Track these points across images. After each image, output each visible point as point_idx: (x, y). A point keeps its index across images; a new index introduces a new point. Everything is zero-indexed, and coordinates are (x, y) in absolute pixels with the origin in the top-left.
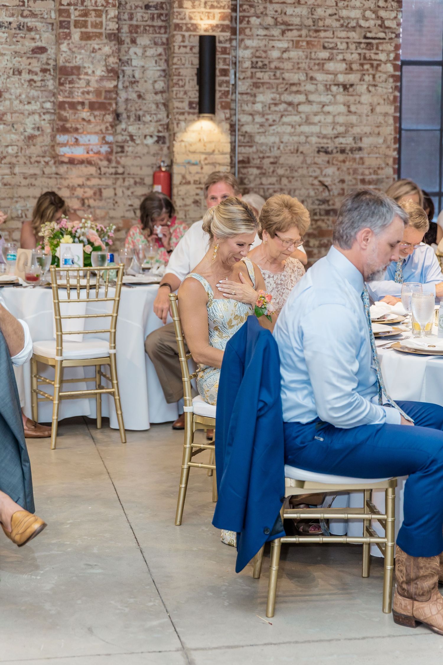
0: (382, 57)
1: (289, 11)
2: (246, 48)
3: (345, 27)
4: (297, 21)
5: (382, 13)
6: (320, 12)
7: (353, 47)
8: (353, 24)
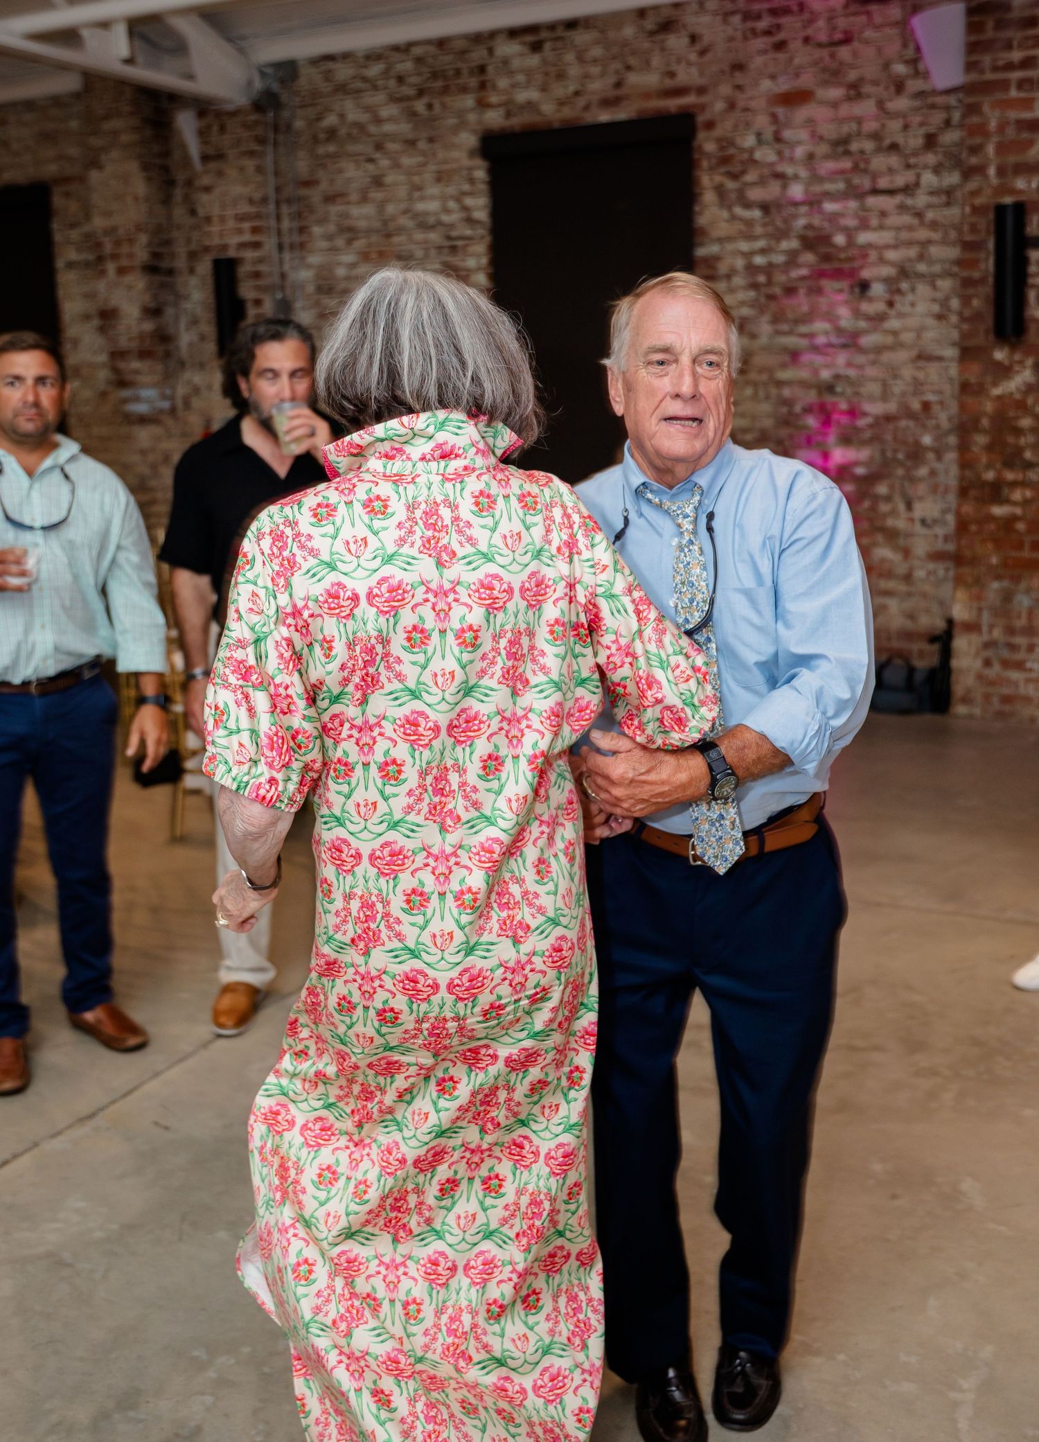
0: (471, 263)
1: (355, 211)
2: (309, 267)
3: (424, 226)
4: (362, 224)
5: (469, 201)
6: (391, 209)
7: (433, 252)
8: (432, 220)
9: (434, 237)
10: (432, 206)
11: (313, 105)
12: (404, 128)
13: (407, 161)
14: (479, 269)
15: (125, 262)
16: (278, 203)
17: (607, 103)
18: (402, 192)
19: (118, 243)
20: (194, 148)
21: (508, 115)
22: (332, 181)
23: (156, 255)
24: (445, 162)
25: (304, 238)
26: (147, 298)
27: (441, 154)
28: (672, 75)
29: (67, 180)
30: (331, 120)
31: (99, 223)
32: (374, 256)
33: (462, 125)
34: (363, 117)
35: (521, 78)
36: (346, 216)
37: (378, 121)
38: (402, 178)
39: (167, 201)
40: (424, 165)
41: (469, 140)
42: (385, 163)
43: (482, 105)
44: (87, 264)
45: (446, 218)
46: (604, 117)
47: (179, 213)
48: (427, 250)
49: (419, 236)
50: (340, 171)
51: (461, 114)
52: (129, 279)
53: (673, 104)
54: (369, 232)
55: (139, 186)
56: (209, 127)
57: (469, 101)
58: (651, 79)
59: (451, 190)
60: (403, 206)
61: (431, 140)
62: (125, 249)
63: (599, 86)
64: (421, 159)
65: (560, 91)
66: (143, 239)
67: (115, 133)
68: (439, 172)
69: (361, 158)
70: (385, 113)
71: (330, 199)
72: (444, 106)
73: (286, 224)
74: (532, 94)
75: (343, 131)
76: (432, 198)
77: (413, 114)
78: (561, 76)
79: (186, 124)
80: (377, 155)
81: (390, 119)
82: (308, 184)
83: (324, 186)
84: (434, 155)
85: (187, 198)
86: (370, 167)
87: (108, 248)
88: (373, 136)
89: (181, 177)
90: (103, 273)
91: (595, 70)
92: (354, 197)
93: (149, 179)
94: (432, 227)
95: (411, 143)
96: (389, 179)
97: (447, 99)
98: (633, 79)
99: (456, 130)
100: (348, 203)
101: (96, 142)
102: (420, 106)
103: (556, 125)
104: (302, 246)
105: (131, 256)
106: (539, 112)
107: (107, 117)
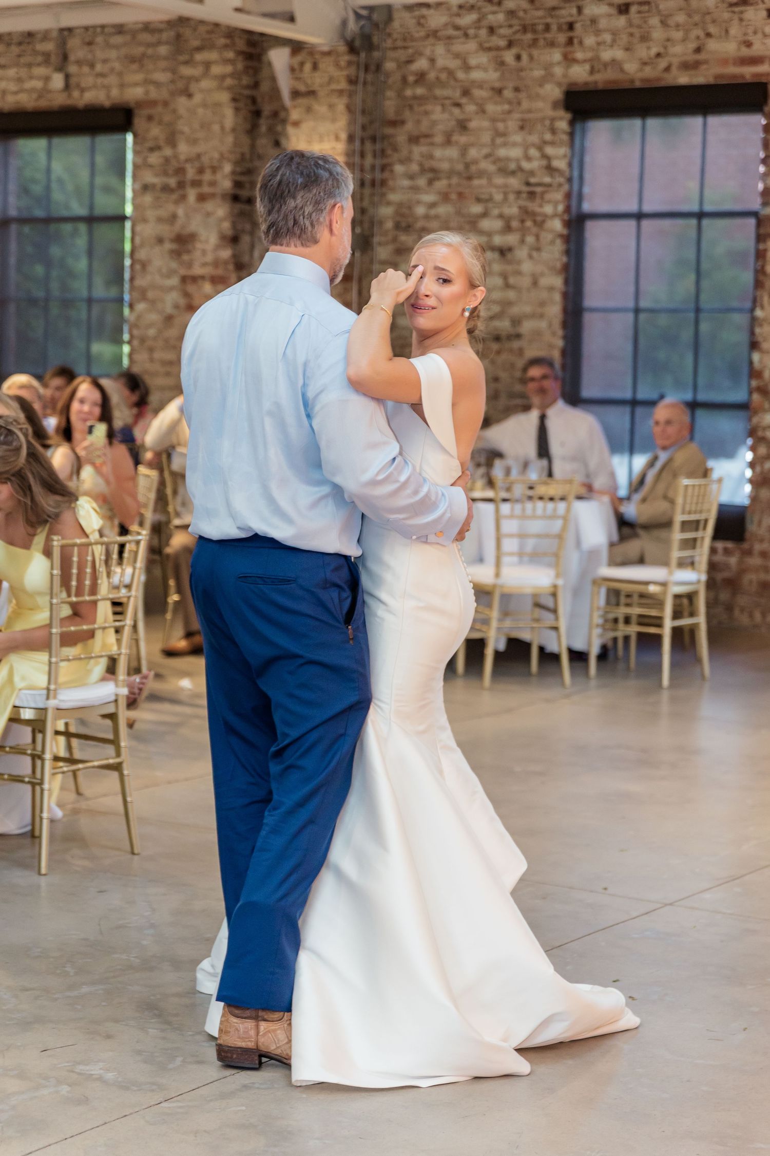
9: (515, 182)
10: (515, 153)
11: (405, 48)
12: (492, 76)
13: (491, 108)
14: (555, 215)
15: (206, 189)
16: (362, 141)
17: (686, 66)
18: (486, 138)
19: (201, 171)
20: (285, 84)
21: (592, 71)
22: (418, 122)
23: (238, 184)
24: (530, 111)
25: (386, 175)
26: (226, 225)
27: (525, 104)
28: (749, 44)
29: (153, 103)
30: (421, 64)
31: (183, 149)
32: (454, 196)
33: (548, 77)
34: (453, 64)
35: (608, 37)
36: (431, 157)
37: (467, 68)
38: (486, 124)
39: (252, 130)
40: (510, 112)
41: (554, 92)
42: (471, 108)
43: (569, 59)
44: (166, 189)
45: (526, 165)
46: (683, 80)
47: (263, 142)
48: (506, 194)
49: (499, 180)
50: (426, 113)
51: (548, 67)
52: (209, 206)
53: (748, 72)
54: (451, 173)
55: (229, 116)
56: (302, 64)
57: (557, 56)
58: (730, 48)
59: (534, 139)
60: (485, 151)
61: (517, 90)
62: (207, 176)
63: (680, 51)
64: (506, 107)
65: (643, 52)
66: (228, 168)
67: (207, 65)
68: (523, 120)
69: (447, 102)
70: (473, 62)
71: (414, 140)
72: (531, 58)
73: (369, 160)
74: (618, 54)
75: (432, 76)
76: (515, 144)
77: (502, 63)
78: (645, 38)
79: (279, 58)
80: (464, 101)
81: (478, 67)
82: (394, 123)
83: (409, 126)
84: (519, 103)
85: (271, 129)
86: (456, 111)
87: (191, 173)
88: (461, 81)
89: (267, 109)
90: (183, 197)
91: (678, 35)
92: (439, 139)
93: (237, 109)
94: (513, 173)
95: (499, 91)
96: (473, 124)
97: (535, 53)
98: (712, 45)
99: (542, 82)
100: (432, 144)
101: (187, 71)
102: (509, 57)
103: (638, 84)
104: (383, 183)
105: (213, 184)
106: (622, 70)
107: (199, 49)
